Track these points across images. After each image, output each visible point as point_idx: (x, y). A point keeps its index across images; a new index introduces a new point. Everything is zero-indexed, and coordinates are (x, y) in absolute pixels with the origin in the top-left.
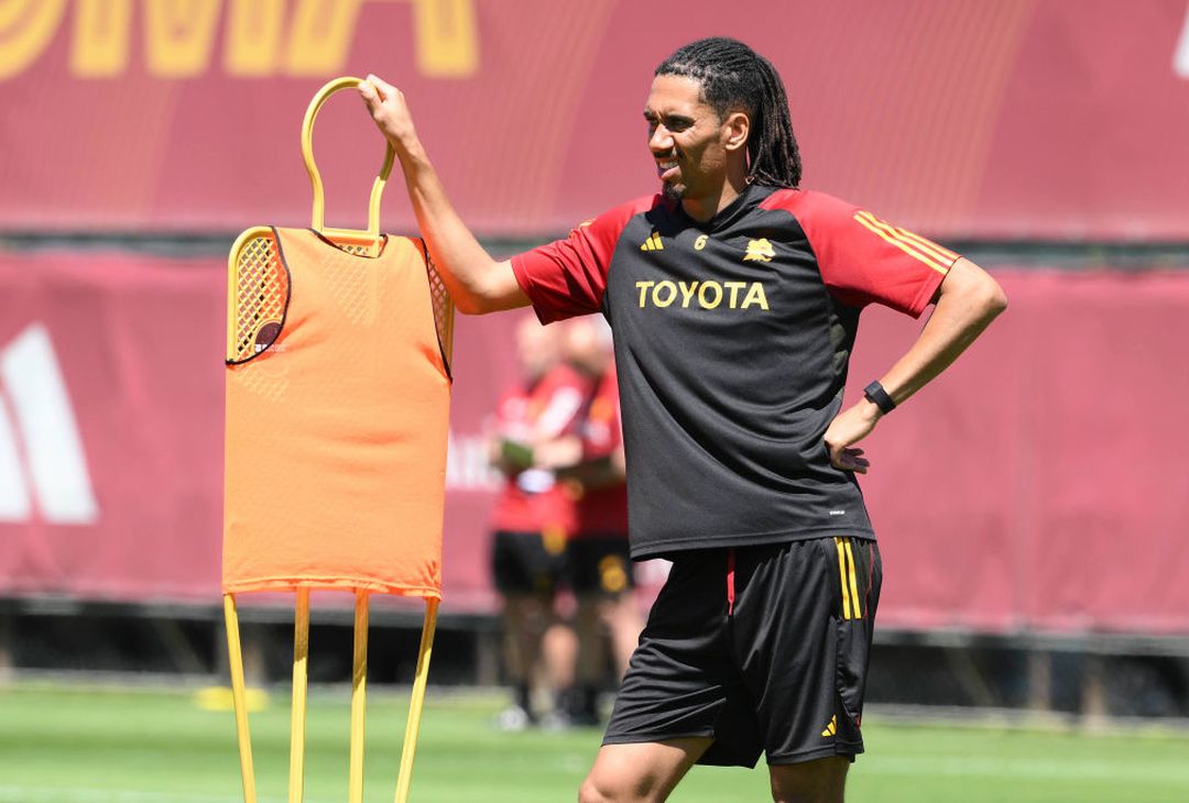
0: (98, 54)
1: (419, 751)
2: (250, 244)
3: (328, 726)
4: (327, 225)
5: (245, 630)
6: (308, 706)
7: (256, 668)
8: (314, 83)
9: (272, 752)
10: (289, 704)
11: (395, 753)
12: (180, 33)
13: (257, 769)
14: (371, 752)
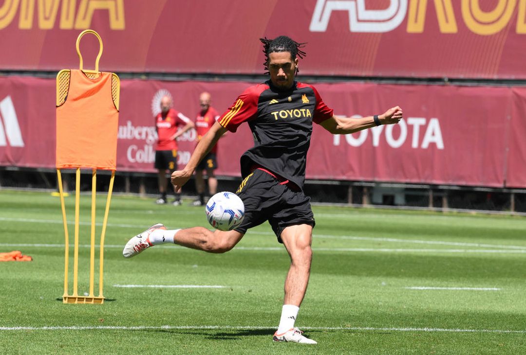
0: (25, 24)
1: (111, 209)
2: (63, 74)
3: (86, 201)
4: (83, 69)
5: (62, 175)
6: (81, 196)
7: (66, 185)
8: (80, 31)
9: (70, 208)
10: (75, 195)
11: (104, 209)
12: (46, 19)
13: (67, 213)
14: (97, 208)
